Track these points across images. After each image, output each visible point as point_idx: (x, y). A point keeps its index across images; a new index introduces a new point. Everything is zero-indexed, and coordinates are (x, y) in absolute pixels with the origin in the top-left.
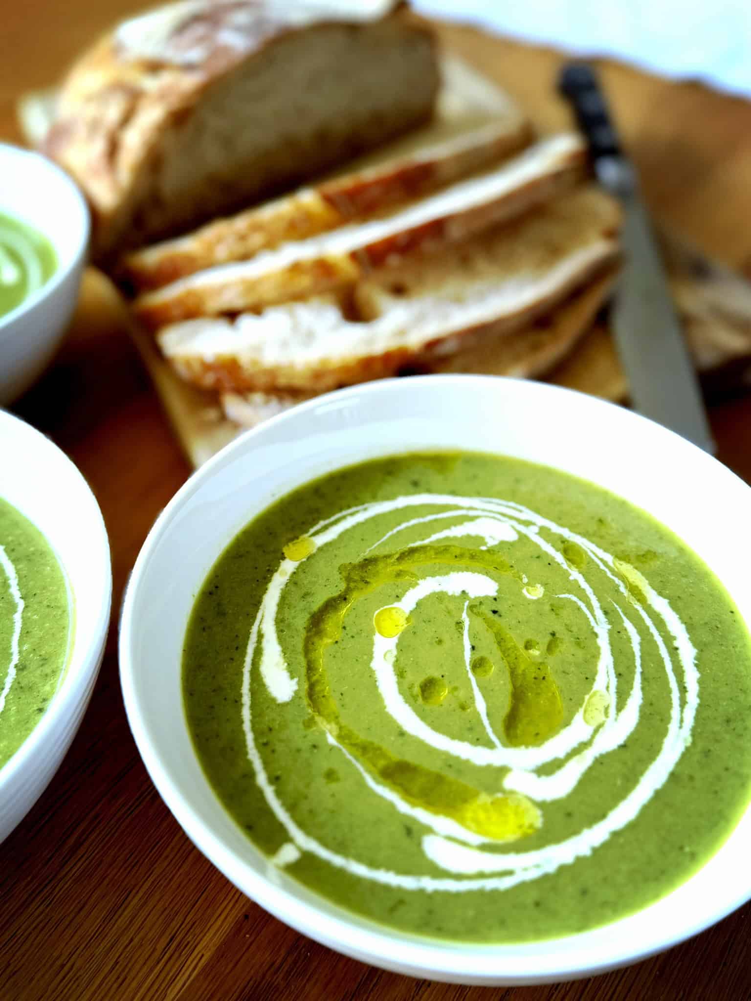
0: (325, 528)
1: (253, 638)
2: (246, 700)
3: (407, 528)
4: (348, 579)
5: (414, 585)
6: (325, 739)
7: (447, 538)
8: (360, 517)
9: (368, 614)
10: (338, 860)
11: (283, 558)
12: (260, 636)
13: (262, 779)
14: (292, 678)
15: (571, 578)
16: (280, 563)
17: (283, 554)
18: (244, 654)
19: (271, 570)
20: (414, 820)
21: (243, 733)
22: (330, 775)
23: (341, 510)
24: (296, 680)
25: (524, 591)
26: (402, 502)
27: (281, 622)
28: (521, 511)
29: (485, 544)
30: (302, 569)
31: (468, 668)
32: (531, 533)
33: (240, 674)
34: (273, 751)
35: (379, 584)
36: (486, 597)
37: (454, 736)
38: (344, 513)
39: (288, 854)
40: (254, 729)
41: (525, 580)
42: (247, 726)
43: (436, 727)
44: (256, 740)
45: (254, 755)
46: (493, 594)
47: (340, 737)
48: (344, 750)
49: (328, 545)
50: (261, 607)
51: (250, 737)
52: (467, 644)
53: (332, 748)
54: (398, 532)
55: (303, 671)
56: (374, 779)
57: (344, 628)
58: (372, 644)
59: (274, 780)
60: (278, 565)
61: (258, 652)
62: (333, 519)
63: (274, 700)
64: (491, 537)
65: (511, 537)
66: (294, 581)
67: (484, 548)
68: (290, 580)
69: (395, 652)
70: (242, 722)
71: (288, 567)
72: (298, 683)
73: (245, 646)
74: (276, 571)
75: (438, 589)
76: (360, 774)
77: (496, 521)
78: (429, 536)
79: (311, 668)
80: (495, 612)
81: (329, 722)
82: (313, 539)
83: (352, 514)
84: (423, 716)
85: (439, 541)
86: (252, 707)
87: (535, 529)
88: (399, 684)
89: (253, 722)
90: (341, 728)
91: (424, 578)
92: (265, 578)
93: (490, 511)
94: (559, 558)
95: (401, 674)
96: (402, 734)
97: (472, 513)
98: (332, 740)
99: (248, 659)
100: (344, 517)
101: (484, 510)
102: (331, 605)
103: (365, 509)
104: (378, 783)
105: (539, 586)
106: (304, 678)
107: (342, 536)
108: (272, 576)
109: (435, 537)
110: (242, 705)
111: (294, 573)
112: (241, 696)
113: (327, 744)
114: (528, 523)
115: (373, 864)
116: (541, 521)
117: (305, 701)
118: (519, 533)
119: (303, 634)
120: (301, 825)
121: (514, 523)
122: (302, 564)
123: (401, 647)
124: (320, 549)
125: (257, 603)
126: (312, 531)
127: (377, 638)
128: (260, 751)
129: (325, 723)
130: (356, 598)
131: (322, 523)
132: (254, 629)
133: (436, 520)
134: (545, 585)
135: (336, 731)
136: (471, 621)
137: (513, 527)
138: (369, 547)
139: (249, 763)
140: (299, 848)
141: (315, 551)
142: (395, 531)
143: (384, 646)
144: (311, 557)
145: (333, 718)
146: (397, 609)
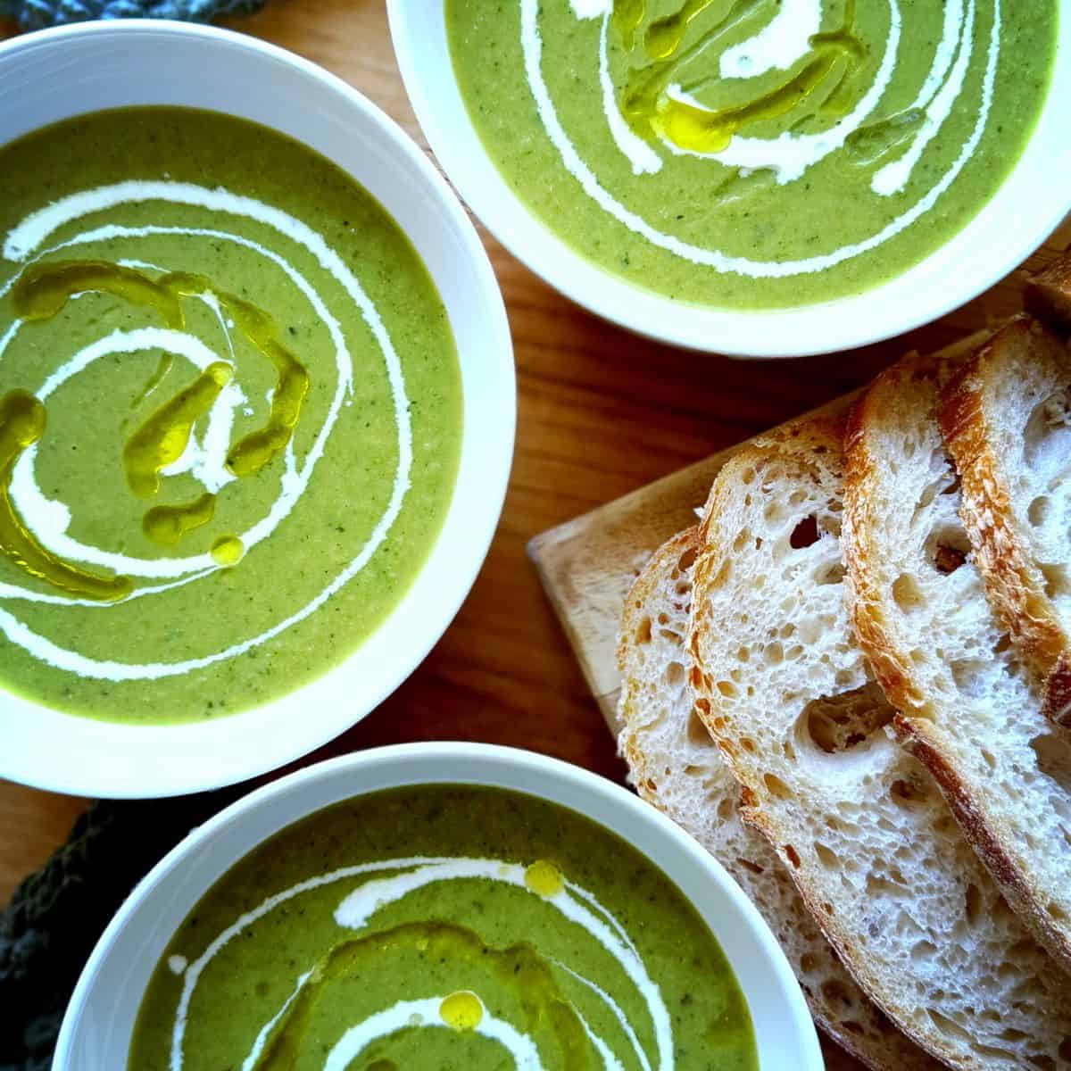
0: (584, 903)
1: (408, 862)
2: (330, 878)
3: (607, 1006)
4: (512, 951)
5: (521, 1030)
6: (302, 973)
7: (601, 1059)
8: (611, 943)
9: (467, 984)
11: (526, 865)
12: (411, 869)
13: (246, 919)
14: (367, 919)
16: (518, 862)
17: (532, 862)
18: (384, 858)
19: (505, 855)
21: (291, 885)
22: (263, 989)
23: (618, 914)
24: (365, 924)
26: (651, 992)
27: (433, 888)
30: (516, 890)
33: (358, 863)
34: (278, 922)
35: (510, 989)
38: (613, 920)
39: (177, 964)
40: (298, 896)
42: (300, 888)
44: (287, 901)
45: (269, 904)
47: (308, 986)
48: (294, 994)
49: (559, 913)
50: (450, 859)
51: (288, 894)
53: (295, 982)
54: (599, 996)
55: (378, 929)
56: (271, 1031)
57: (443, 961)
58: (427, 996)
59: (248, 932)
60: (513, 862)
61: (390, 873)
62: (601, 908)
63: (335, 906)
66: (494, 886)
68: (496, 882)
69: (422, 1024)
70: (304, 882)
71: (514, 874)
72: (361, 929)
73: (395, 857)
74: (506, 862)
75: (519, 1059)
76: (273, 1016)
78: (598, 1036)
79: (379, 937)
81: (323, 971)
82: (564, 892)
83: (614, 931)
85: (595, 1049)
86: (321, 886)
88: (383, 1038)
89: (305, 892)
90: (319, 985)
91: (532, 1040)
92: (492, 851)
95: (396, 1035)
96: (326, 1050)
98: (302, 980)
99: (379, 865)
100: (606, 921)
102: (469, 937)
103: (625, 946)
104: (268, 1035)
106: (367, 933)
107: (578, 927)
108: (497, 858)
109: (600, 1043)
110: (322, 875)
111: (507, 884)
112: (333, 870)
113: (298, 976)
117: (341, 942)
119: (423, 917)
122: (524, 889)
123: (431, 1031)
124: (549, 905)
125: (455, 852)
126: (575, 888)
127: (437, 1002)
128: (275, 909)
129: (323, 966)
130: (488, 967)
131: (590, 897)
132: (418, 860)
135: (313, 980)
138: (567, 964)
139: (261, 902)
140: (185, 973)
141: (544, 898)
142: (599, 991)
143: (429, 1011)
144: (535, 897)
145: (328, 974)
146: (480, 1015)
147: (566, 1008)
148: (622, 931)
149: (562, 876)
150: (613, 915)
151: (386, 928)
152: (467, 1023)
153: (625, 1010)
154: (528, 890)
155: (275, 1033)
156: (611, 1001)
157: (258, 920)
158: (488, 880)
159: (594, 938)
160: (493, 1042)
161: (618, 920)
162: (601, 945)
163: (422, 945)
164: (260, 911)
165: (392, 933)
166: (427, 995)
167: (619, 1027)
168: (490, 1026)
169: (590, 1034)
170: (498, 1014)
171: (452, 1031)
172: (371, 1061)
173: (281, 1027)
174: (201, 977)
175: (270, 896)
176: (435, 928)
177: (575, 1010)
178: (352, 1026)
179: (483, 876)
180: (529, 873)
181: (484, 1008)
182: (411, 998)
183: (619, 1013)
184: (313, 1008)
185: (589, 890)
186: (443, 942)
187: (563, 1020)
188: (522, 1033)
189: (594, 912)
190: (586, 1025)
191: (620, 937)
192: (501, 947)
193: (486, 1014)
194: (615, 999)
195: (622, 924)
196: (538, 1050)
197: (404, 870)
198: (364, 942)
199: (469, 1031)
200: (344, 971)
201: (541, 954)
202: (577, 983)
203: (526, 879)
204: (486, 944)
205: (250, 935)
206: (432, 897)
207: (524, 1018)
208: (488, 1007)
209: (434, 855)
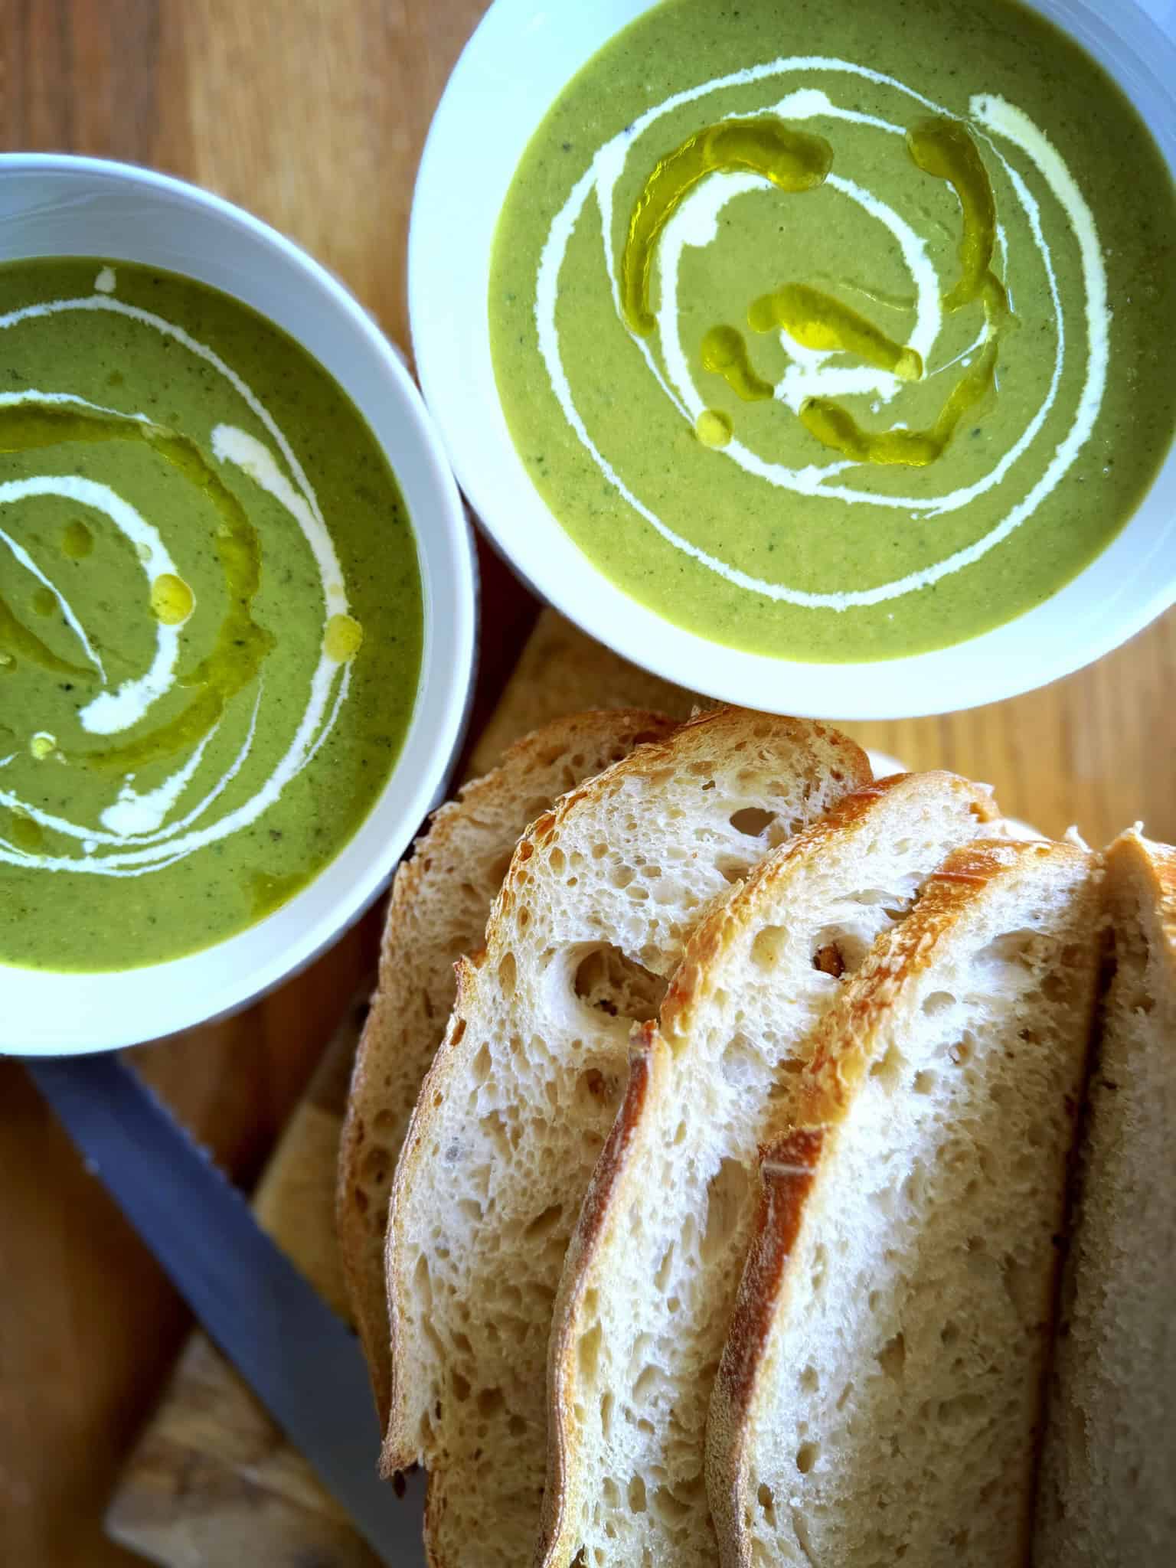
0: (335, 690)
1: (304, 483)
2: (256, 405)
3: (238, 753)
4: (256, 630)
5: (177, 669)
6: (148, 416)
7: (180, 766)
8: (305, 734)
9: (202, 595)
10: (59, 306)
11: (351, 612)
12: (297, 489)
13: (180, 334)
14: (228, 461)
15: (13, 793)
16: (350, 603)
17: (356, 618)
18: (298, 455)
19: (353, 586)
20: (16, 390)
21: (231, 368)
22: (116, 379)
23: (337, 732)
24: (222, 461)
25: (52, 738)
26: (270, 793)
27: (288, 521)
28: (121, 867)
29: (134, 785)
30: (319, 611)
31: (59, 595)
32: (91, 840)
33: (284, 429)
34: (189, 369)
35: (215, 642)
36: (87, 704)
37: (28, 501)
38: (329, 728)
39: (106, 281)
40: (224, 378)
41: (60, 757)
42: (233, 377)
43: (51, 500)
44: (215, 369)
45: (204, 351)
46: (85, 713)
47: (136, 426)
48: (122, 415)
49: (314, 667)
50: (324, 528)
51: (222, 368)
52: (76, 624)
53: (136, 410)
54: (245, 740)
55: (222, 477)
56: (76, 404)
57: (216, 559)
58: (173, 555)
59: (168, 341)
60: (350, 598)
61: (284, 467)
62: (336, 711)
63: (228, 423)
64: (132, 801)
65: (111, 817)
66: (315, 588)
67: (130, 777)
68: (321, 586)
69: (143, 562)
70: (241, 378)
71: (337, 604)
72: (216, 459)
73: (304, 466)
74: (346, 589)
75: (148, 680)
76: (91, 401)
77: (139, 831)
78: (203, 754)
79: (214, 482)
80: (69, 687)
81: (158, 436)
82: (339, 664)
83: (318, 732)
84: (70, 503)
85: (188, 756)
86: (244, 400)
87: (89, 847)
88: (114, 526)
89: (230, 385)
90: (142, 437)
91: (172, 687)
92: (351, 570)
93: (154, 844)
94: (41, 818)
95: (121, 539)
96: (79, 471)
97: (175, 827)
98: (141, 417)
99: (288, 453)
100: (324, 720)
101: (164, 841)
102: (251, 580)
103: (307, 750)
104: (70, 403)
105: (42, 758)
106: (214, 467)
107: (308, 692)
108: (346, 578)
109: (197, 759)
110: (255, 395)
111: (322, 599)
112: (264, 405)
113: (143, 411)
114: (103, 851)
115: (26, 323)
116: (88, 865)
117: (195, 442)
118: (105, 830)
119: (253, 521)
120: (114, 315)
121: (119, 842)
122: (324, 619)
123: (141, 574)
124: (318, 653)
125: (334, 530)
126: (347, 676)
127: (171, 569)
128: (203, 360)
129: (162, 434)
130: (227, 610)
131: (344, 695)
132: (310, 493)
133: (213, 788)
134: (36, 764)
135: (145, 429)
136: (86, 657)
137: (116, 835)
138: (264, 694)
139: (202, 342)
140: (99, 293)
141: (323, 646)
142: (250, 739)
143: (159, 564)
144: (321, 635)
145: (157, 443)
146: (174, 621)
147: (219, 709)
148: (321, 742)
149: (354, 657)
150: (335, 727)
151: (225, 485)
152: (162, 610)
153: (240, 773)
154: (325, 625)
155: (76, 409)
156: (244, 754)
157: (184, 347)
158: (318, 576)
159: (303, 713)
160: (154, 645)
161: (330, 733)
162: (298, 723)
163: (223, 532)
164: (193, 345)
165: (225, 494)
166: (174, 557)
167: (221, 773)
168: (168, 636)
169: (202, 746)
170: (184, 639)
171: (147, 594)
172: (85, 523)
173: (85, 414)
174: (102, 311)
175: (213, 349)
176: (246, 537)
177: (221, 719)
178: (113, 489)
179: (322, 570)
180: (344, 619)
181: (184, 621)
182: (164, 539)
183: (236, 768)
184: (116, 440)
185: (350, 691)
186: (236, 553)
187: (207, 709)
188: (174, 672)
189: (329, 705)
190: (210, 736)
191: (314, 741)
192: (255, 616)
193: (177, 628)
194: (248, 757)
195: (328, 739)
196: (164, 696)
197: (293, 481)
198: (203, 467)
199: (154, 613)
200: (166, 458)
201: (265, 663)
202: (249, 711)
203: (336, 616)
204: (252, 600)
205: (166, 345)
206: (277, 523)
207: (192, 668)
208: (185, 626)
209: (322, 509)
